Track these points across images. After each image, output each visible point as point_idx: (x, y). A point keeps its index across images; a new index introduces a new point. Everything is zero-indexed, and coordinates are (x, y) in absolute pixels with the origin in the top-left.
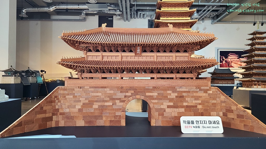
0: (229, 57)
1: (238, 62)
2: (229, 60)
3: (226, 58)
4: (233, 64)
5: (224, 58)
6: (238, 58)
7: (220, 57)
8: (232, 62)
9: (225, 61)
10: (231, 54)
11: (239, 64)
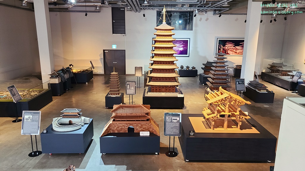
0: (226, 45)
1: (234, 49)
2: (227, 48)
3: (224, 46)
4: (229, 52)
5: (222, 47)
6: (234, 46)
7: (219, 45)
8: (228, 49)
9: (223, 49)
10: (228, 43)
11: (235, 51)
